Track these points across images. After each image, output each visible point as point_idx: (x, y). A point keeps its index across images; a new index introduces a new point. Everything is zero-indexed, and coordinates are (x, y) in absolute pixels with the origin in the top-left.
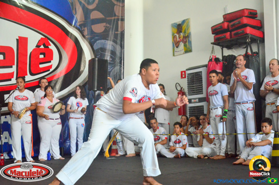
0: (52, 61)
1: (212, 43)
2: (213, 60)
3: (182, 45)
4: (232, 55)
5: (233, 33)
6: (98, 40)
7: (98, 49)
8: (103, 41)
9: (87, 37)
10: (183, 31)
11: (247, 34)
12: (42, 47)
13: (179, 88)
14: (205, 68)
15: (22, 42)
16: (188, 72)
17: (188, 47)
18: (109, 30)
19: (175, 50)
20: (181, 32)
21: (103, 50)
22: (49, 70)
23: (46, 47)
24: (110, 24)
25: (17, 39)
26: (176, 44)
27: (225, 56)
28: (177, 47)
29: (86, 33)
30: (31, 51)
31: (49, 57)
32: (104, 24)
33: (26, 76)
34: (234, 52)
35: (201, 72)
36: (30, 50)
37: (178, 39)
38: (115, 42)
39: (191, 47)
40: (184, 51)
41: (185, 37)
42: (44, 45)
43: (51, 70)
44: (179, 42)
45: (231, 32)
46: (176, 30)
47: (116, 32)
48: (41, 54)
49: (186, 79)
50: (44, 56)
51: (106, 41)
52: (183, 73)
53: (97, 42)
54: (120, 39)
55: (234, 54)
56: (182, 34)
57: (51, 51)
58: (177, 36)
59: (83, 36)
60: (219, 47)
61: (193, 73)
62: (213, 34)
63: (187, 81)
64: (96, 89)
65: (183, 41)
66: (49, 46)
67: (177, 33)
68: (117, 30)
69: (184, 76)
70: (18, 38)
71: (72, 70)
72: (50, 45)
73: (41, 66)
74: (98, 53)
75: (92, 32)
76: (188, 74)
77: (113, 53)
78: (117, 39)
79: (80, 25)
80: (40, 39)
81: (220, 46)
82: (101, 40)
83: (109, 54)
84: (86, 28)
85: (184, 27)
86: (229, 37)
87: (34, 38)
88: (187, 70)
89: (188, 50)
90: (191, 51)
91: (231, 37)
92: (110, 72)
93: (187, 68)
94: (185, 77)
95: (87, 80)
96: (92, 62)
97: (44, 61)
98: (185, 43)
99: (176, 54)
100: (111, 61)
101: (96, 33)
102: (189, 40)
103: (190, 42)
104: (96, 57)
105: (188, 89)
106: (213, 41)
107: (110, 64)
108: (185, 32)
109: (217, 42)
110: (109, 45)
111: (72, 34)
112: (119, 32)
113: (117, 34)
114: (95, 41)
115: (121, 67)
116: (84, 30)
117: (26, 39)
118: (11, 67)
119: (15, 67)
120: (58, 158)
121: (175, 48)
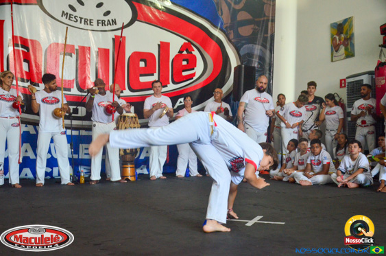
0: (195, 68)
1: (380, 46)
3: (342, 49)
6: (245, 44)
7: (245, 55)
8: (251, 45)
9: (233, 41)
12: (185, 53)
14: (368, 75)
15: (164, 47)
16: (348, 80)
17: (350, 50)
18: (258, 32)
19: (334, 55)
20: (342, 33)
21: (250, 55)
22: (192, 79)
23: (189, 52)
24: (259, 26)
25: (159, 45)
26: (335, 47)
28: (337, 51)
29: (232, 36)
30: (173, 57)
31: (192, 64)
32: (252, 26)
35: (362, 80)
36: (172, 56)
37: (338, 42)
38: (264, 46)
39: (354, 51)
40: (344, 56)
41: (346, 39)
42: (187, 51)
43: (195, 78)
44: (339, 45)
46: (335, 31)
47: (266, 35)
48: (184, 60)
49: (345, 90)
50: (187, 63)
51: (254, 45)
52: (343, 82)
53: (244, 46)
54: (269, 43)
56: (343, 36)
57: (194, 57)
58: (337, 38)
59: (229, 40)
61: (354, 82)
62: (382, 34)
63: (347, 91)
65: (344, 44)
66: (193, 52)
67: (337, 35)
68: (266, 32)
69: (343, 85)
70: (159, 43)
71: (216, 79)
73: (184, 74)
74: (245, 58)
75: (238, 35)
76: (348, 83)
77: (262, 59)
78: (266, 43)
79: (226, 28)
80: (182, 44)
82: (248, 44)
83: (257, 60)
84: (232, 31)
85: (346, 27)
87: (176, 43)
88: (347, 78)
89: (350, 54)
90: (353, 55)
93: (347, 76)
94: (345, 86)
95: (232, 89)
96: (238, 69)
97: (188, 68)
98: (346, 46)
100: (259, 68)
101: (242, 36)
102: (351, 42)
103: (353, 45)
104: (242, 63)
105: (348, 100)
106: (382, 43)
107: (258, 71)
108: (347, 33)
110: (257, 49)
111: (217, 38)
112: (269, 35)
113: (267, 37)
114: (242, 46)
115: (270, 74)
116: (230, 33)
117: (168, 44)
118: (153, 75)
119: (156, 75)
120: (195, 175)
121: (334, 52)
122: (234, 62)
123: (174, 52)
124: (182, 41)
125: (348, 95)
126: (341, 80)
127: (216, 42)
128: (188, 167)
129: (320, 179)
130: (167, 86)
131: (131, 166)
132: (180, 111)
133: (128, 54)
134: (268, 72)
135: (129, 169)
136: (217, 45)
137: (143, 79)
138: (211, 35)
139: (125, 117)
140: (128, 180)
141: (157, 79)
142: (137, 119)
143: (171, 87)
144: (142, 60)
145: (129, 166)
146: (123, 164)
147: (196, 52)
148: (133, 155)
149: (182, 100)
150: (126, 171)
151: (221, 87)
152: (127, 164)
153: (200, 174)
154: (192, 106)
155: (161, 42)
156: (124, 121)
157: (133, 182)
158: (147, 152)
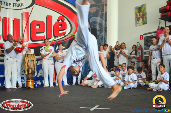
0: (66, 29)
1: (159, 19)
2: (159, 29)
3: (141, 20)
6: (92, 17)
7: (92, 22)
8: (95, 17)
10: (142, 11)
12: (60, 21)
13: (139, 46)
14: (155, 33)
15: (49, 18)
17: (145, 21)
18: (99, 11)
19: (137, 23)
20: (141, 12)
21: (95, 23)
23: (63, 21)
24: (99, 8)
25: (46, 17)
26: (138, 19)
28: (138, 21)
30: (54, 23)
31: (64, 27)
32: (96, 7)
33: (52, 38)
37: (139, 16)
38: (102, 18)
39: (147, 21)
40: (142, 23)
41: (143, 15)
42: (61, 20)
46: (137, 11)
47: (102, 12)
48: (60, 25)
49: (143, 41)
50: (62, 27)
51: (97, 17)
52: (142, 36)
53: (92, 18)
54: (104, 16)
56: (141, 13)
57: (65, 24)
58: (138, 14)
61: (147, 37)
62: (160, 13)
63: (144, 41)
65: (142, 17)
66: (64, 21)
69: (142, 38)
70: (47, 16)
72: (65, 20)
73: (60, 32)
74: (92, 24)
76: (144, 37)
80: (59, 16)
81: (164, 20)
83: (98, 25)
85: (143, 9)
86: (170, 15)
87: (55, 16)
88: (144, 35)
89: (145, 23)
90: (146, 23)
92: (99, 35)
93: (144, 33)
94: (143, 39)
98: (143, 18)
99: (137, 25)
100: (100, 29)
102: (145, 17)
103: (146, 18)
104: (91, 27)
105: (144, 46)
106: (160, 17)
107: (98, 31)
108: (143, 12)
109: (162, 18)
110: (98, 20)
112: (104, 12)
113: (103, 13)
115: (105, 33)
117: (51, 17)
118: (43, 33)
119: (45, 33)
120: (66, 85)
121: (137, 21)
123: (54, 21)
124: (59, 15)
125: (144, 43)
126: (141, 36)
130: (51, 39)
131: (32, 80)
133: (30, 22)
134: (104, 31)
135: (31, 82)
137: (38, 35)
139: (28, 54)
140: (30, 88)
142: (35, 55)
144: (37, 25)
145: (31, 80)
146: (27, 80)
147: (66, 21)
148: (32, 75)
150: (29, 83)
152: (29, 80)
153: (69, 84)
155: (48, 15)
156: (27, 57)
157: (32, 89)
158: (41, 73)
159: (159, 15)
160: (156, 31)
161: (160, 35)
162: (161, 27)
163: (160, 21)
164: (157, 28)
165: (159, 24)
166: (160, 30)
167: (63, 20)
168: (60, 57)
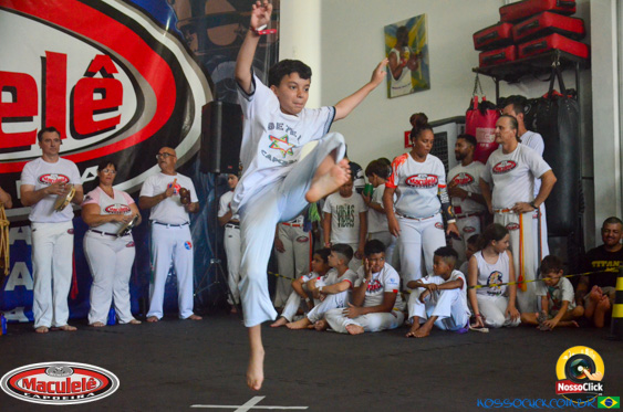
0: (120, 107)
1: (474, 70)
2: (475, 107)
3: (407, 76)
4: (519, 97)
5: (522, 47)
7: (221, 82)
8: (232, 64)
9: (197, 54)
10: (410, 42)
11: (553, 50)
12: (98, 75)
15: (54, 64)
17: (420, 77)
19: (393, 85)
20: (406, 45)
21: (232, 83)
22: (114, 128)
25: (42, 58)
26: (395, 72)
27: (503, 98)
28: (397, 78)
29: (194, 46)
30: (75, 83)
31: (113, 98)
33: (63, 141)
34: (521, 89)
35: (445, 133)
36: (71, 83)
37: (399, 61)
38: (258, 65)
39: (428, 77)
40: (411, 87)
41: (414, 57)
42: (103, 72)
43: (119, 127)
44: (401, 67)
45: (517, 44)
46: (393, 41)
48: (97, 91)
50: (104, 97)
53: (220, 66)
55: (523, 94)
56: (407, 50)
57: (119, 85)
58: (398, 53)
59: (190, 53)
60: (490, 78)
62: (476, 49)
64: (218, 171)
65: (409, 65)
66: (114, 75)
67: (396, 47)
70: (45, 55)
71: (164, 128)
72: (117, 72)
73: (97, 118)
74: (222, 89)
75: (207, 44)
78: (263, 60)
79: (182, 28)
80: (93, 57)
81: (493, 76)
82: (228, 61)
84: (195, 35)
85: (413, 33)
86: (512, 57)
89: (421, 85)
90: (426, 87)
91: (517, 56)
96: (209, 111)
97: (104, 107)
98: (414, 69)
99: (393, 93)
101: (217, 46)
102: (422, 63)
103: (426, 68)
104: (216, 99)
106: (477, 65)
108: (414, 46)
109: (485, 68)
111: (164, 47)
112: (268, 45)
113: (264, 49)
114: (214, 66)
116: (190, 40)
118: (31, 119)
119: (38, 120)
120: (127, 321)
121: (393, 80)
122: (199, 95)
123: (75, 74)
124: (93, 53)
126: (406, 133)
127: (162, 56)
128: (113, 306)
129: (374, 321)
130: (60, 143)
132: (91, 194)
136: (165, 63)
137: (9, 128)
138: (152, 42)
141: (39, 129)
143: (70, 143)
144: (6, 89)
147: (121, 76)
149: (93, 170)
151: (174, 145)
154: (115, 183)
155: (47, 52)
158: (20, 277)
159: (474, 57)
160: (464, 114)
161: (478, 129)
162: (480, 101)
163: (477, 78)
164: (468, 106)
165: (475, 91)
166: (477, 112)
167: (108, 72)
168: (103, 213)
